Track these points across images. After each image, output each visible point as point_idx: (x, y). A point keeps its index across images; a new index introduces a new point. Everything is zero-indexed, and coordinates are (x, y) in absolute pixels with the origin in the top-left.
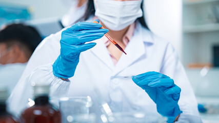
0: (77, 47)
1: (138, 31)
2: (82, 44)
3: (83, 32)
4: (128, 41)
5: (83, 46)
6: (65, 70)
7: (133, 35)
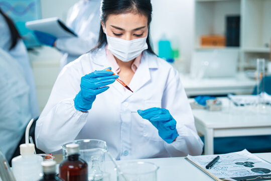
0: (95, 91)
1: (144, 58)
2: (97, 89)
3: (99, 79)
4: (136, 68)
5: (99, 90)
6: (84, 105)
7: (140, 62)
